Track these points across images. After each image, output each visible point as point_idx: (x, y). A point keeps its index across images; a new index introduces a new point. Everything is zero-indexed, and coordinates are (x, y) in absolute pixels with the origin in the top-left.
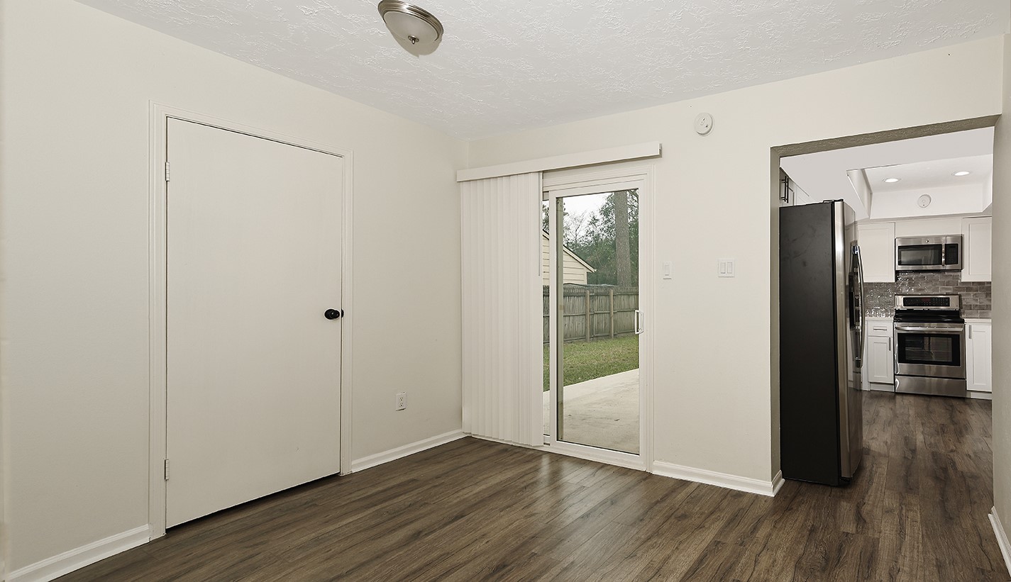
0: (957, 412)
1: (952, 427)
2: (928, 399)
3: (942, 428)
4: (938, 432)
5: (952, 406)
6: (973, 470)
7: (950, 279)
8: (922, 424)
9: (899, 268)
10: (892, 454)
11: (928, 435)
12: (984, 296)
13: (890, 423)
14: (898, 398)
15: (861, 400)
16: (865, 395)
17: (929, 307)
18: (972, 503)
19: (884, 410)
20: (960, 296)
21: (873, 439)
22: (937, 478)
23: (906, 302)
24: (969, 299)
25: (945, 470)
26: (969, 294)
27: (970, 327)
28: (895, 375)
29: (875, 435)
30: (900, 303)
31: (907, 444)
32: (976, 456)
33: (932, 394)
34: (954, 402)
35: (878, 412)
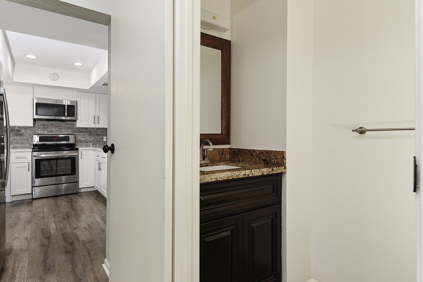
0: (75, 202)
1: (73, 212)
2: (56, 198)
3: (67, 215)
4: (65, 218)
5: (71, 199)
6: (89, 237)
7: (70, 126)
8: (54, 216)
9: (36, 117)
10: (32, 246)
11: (59, 222)
12: (88, 135)
13: (29, 222)
14: (35, 201)
15: (5, 211)
16: (7, 205)
17: (56, 142)
18: (92, 260)
19: (24, 213)
20: (75, 135)
21: (15, 239)
22: (67, 252)
23: (41, 139)
24: (80, 137)
25: (72, 244)
26: (80, 134)
27: (81, 152)
28: (32, 187)
29: (17, 235)
30: (36, 139)
31: (43, 234)
32: (89, 227)
33: (58, 195)
34: (72, 197)
35: (19, 216)
